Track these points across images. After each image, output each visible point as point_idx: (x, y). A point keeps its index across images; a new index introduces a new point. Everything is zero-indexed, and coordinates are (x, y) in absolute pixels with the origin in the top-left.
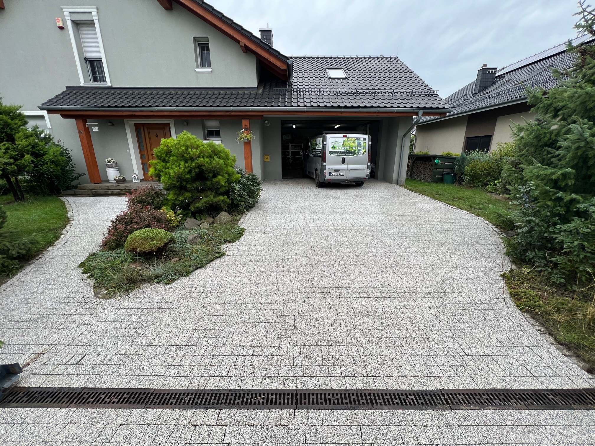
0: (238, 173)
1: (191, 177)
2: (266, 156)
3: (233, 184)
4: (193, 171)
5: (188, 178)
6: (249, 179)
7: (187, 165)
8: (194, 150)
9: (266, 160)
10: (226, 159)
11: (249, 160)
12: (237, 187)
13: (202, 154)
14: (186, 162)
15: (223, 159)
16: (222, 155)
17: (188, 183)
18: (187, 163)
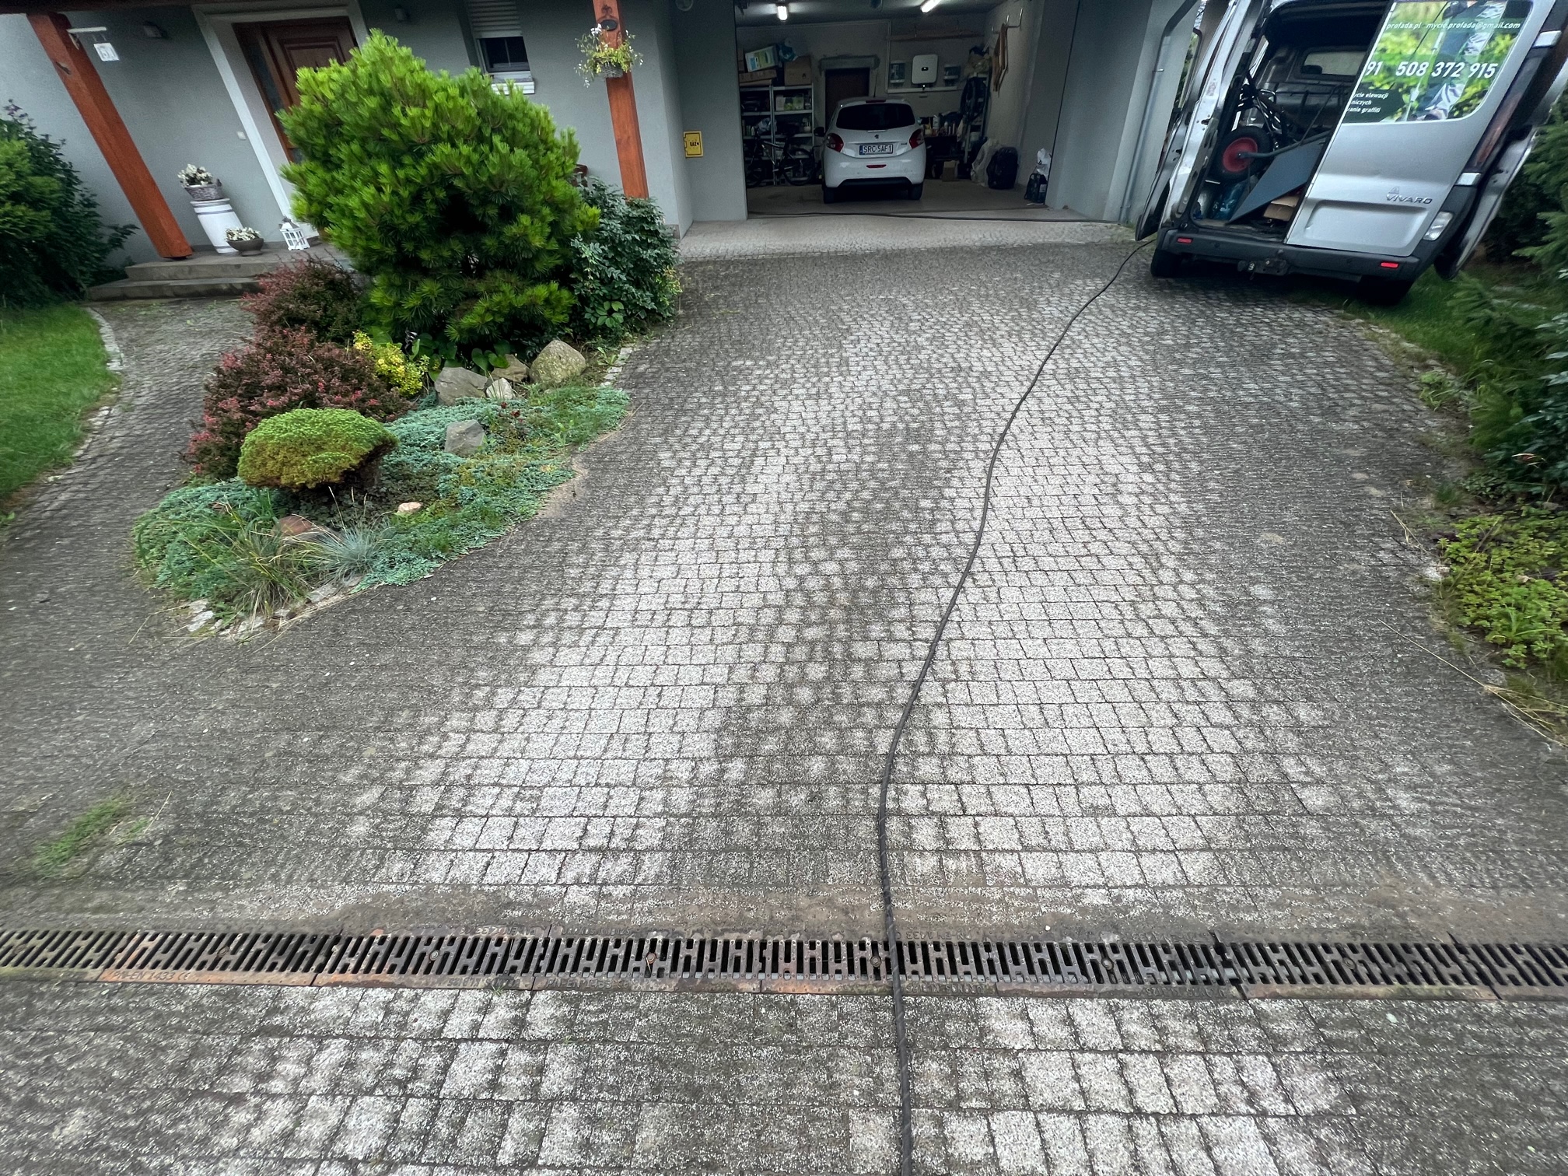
0: (593, 202)
1: (426, 218)
2: (691, 138)
3: (577, 243)
4: (428, 197)
5: (417, 225)
6: (628, 222)
7: (401, 173)
8: (413, 112)
9: (691, 150)
10: (541, 147)
11: (633, 149)
12: (590, 251)
13: (445, 128)
14: (396, 162)
15: (526, 147)
16: (520, 127)
17: (419, 243)
18: (402, 166)
